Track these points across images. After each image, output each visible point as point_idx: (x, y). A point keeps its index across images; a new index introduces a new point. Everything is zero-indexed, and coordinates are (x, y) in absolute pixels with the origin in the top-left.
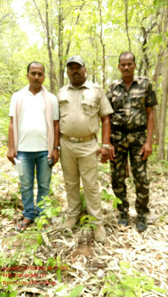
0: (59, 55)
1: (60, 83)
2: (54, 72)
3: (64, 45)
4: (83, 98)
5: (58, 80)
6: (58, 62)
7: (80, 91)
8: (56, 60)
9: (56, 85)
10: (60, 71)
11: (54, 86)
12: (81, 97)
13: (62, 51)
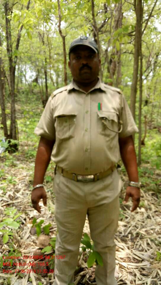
0: (8, 50)
1: (11, 82)
2: (4, 70)
3: (14, 39)
4: (100, 107)
5: (9, 78)
6: (7, 58)
7: (94, 96)
8: (5, 56)
9: (7, 84)
10: (10, 68)
11: (4, 85)
12: (95, 106)
13: (11, 46)
